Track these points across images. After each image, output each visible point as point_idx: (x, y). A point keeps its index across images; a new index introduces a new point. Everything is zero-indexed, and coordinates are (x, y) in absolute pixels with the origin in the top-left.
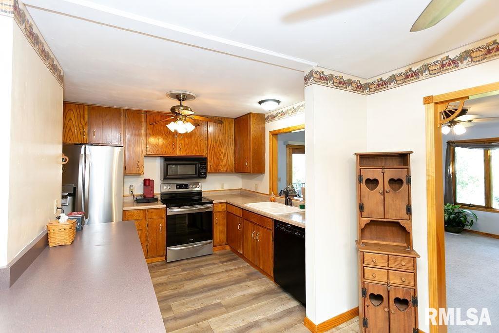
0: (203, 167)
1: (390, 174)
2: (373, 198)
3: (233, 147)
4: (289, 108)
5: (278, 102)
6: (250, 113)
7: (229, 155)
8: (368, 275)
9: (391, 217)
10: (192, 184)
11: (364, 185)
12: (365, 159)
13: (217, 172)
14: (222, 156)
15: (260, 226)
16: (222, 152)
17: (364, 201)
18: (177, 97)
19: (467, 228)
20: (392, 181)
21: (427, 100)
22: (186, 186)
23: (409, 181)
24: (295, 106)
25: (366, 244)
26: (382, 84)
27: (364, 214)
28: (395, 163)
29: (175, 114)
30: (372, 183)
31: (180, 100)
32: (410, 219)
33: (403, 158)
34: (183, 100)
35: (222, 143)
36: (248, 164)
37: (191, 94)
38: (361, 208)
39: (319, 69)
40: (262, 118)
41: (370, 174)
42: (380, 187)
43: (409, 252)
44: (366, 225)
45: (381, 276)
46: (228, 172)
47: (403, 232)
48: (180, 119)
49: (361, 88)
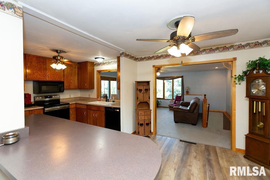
0: (62, 87)
1: (145, 88)
2: (141, 95)
3: (77, 77)
4: (107, 61)
5: (104, 59)
6: (88, 61)
7: (75, 80)
8: (140, 118)
9: (145, 100)
10: (55, 95)
11: (138, 91)
12: (138, 83)
13: (69, 89)
14: (71, 81)
15: (97, 111)
16: (72, 79)
17: (138, 96)
18: (57, 51)
19: (159, 106)
20: (145, 90)
21: (154, 66)
22: (51, 97)
23: (149, 89)
24: (110, 61)
25: (139, 110)
26: (142, 59)
27: (138, 100)
28: (146, 84)
29: (56, 59)
30: (140, 90)
31: (58, 53)
32: (149, 100)
33: (148, 83)
34: (60, 53)
35: (72, 75)
36: (87, 85)
37: (65, 51)
38: (138, 98)
39: (125, 52)
40: (93, 64)
41: (140, 88)
42: (142, 92)
43: (149, 110)
44: (139, 104)
45: (143, 118)
46: (75, 89)
47: (148, 104)
48: (59, 63)
49: (136, 59)
